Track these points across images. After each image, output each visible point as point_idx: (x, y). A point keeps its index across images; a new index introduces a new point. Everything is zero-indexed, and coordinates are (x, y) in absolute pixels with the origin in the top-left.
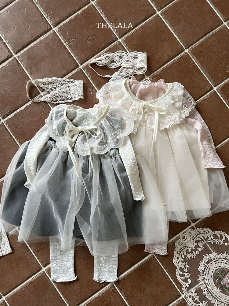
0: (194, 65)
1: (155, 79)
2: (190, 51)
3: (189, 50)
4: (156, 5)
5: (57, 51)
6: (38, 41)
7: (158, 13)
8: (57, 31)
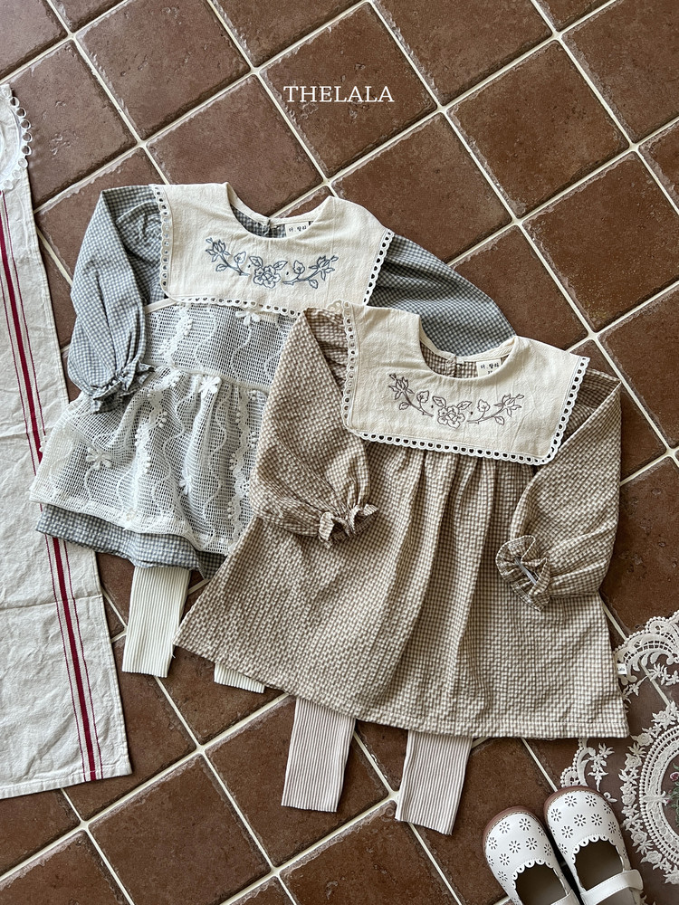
0: (655, 189)
1: (541, 226)
2: (646, 148)
3: (642, 148)
4: (555, 12)
5: (262, 134)
6: (209, 106)
7: (558, 36)
8: (263, 78)
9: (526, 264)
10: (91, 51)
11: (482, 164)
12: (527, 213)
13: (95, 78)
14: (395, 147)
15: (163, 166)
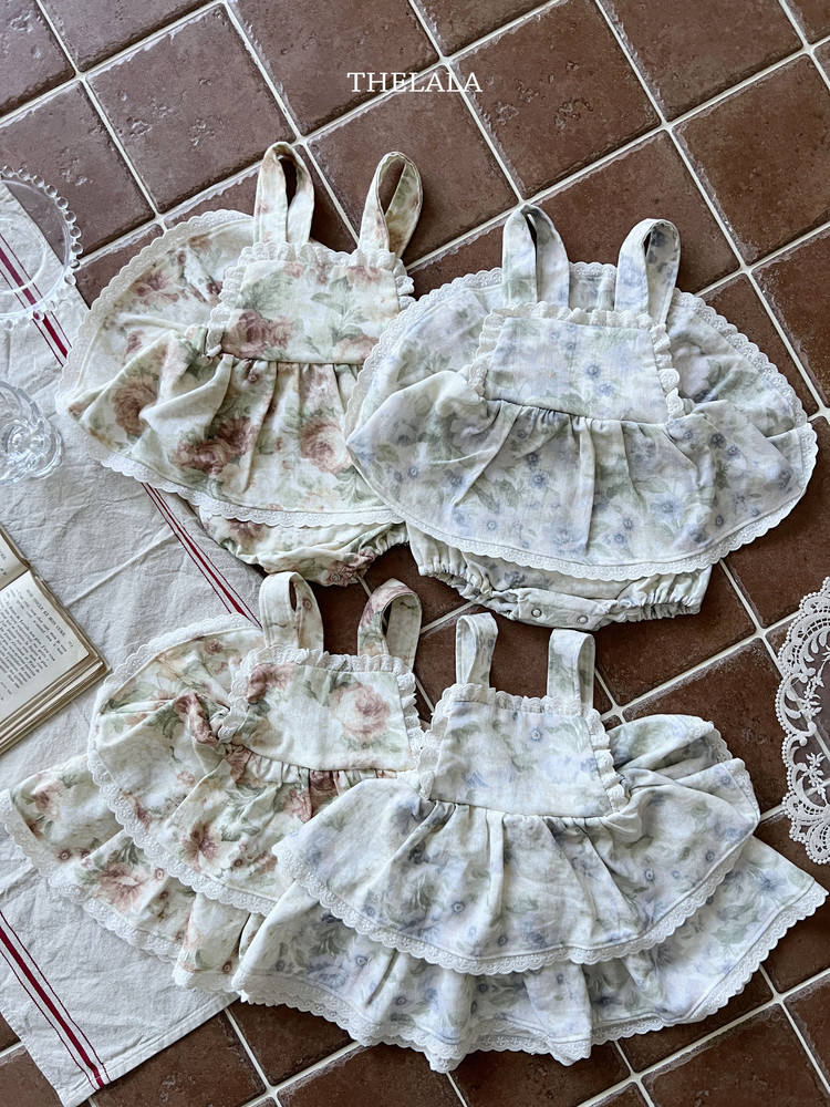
1: (774, 277)
4: (807, 21)
5: (449, 140)
6: (387, 100)
7: (810, 50)
8: (454, 71)
9: (753, 320)
10: (245, 19)
11: (710, 197)
12: (759, 259)
13: (249, 54)
14: (607, 169)
15: (327, 170)
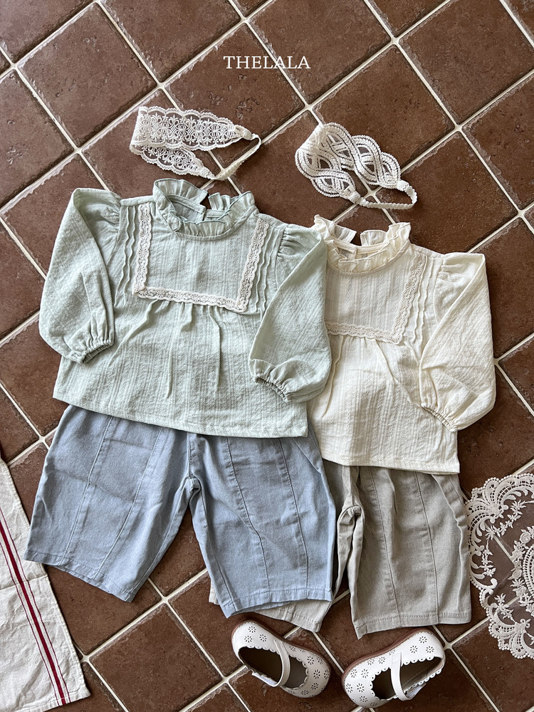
0: (475, 161)
1: (390, 196)
2: (468, 128)
3: (465, 128)
4: (391, 22)
6: (127, 117)
7: (396, 41)
8: (168, 91)
10: (30, 78)
13: (36, 99)
14: (274, 141)
15: (96, 167)
